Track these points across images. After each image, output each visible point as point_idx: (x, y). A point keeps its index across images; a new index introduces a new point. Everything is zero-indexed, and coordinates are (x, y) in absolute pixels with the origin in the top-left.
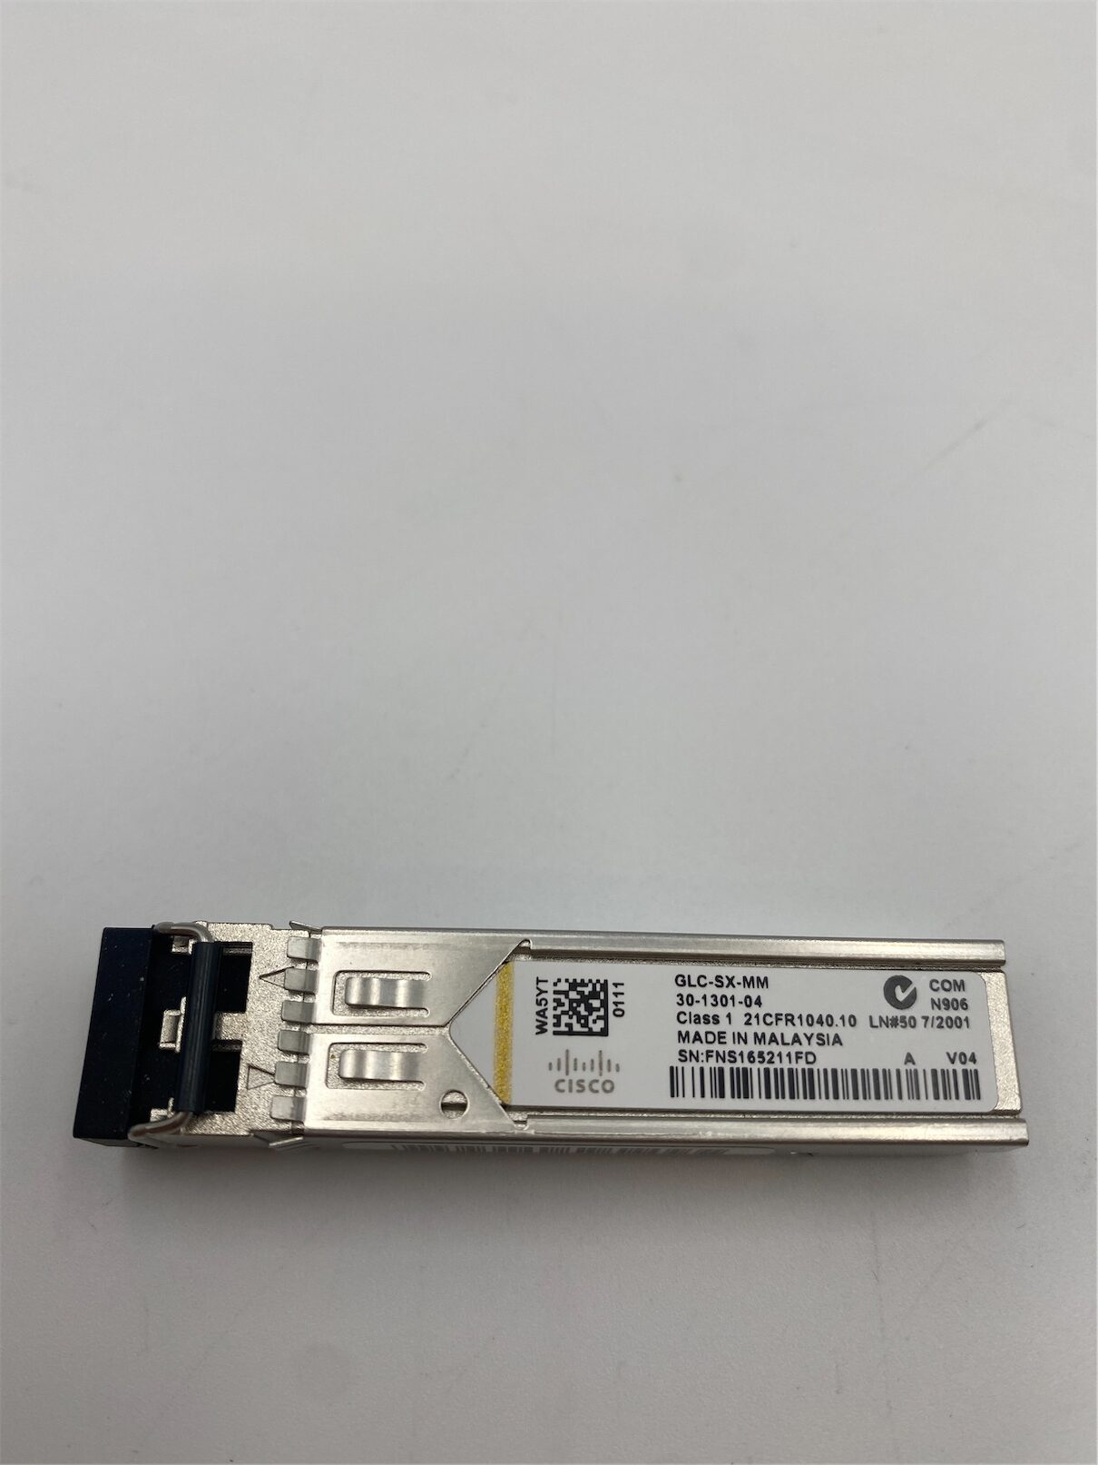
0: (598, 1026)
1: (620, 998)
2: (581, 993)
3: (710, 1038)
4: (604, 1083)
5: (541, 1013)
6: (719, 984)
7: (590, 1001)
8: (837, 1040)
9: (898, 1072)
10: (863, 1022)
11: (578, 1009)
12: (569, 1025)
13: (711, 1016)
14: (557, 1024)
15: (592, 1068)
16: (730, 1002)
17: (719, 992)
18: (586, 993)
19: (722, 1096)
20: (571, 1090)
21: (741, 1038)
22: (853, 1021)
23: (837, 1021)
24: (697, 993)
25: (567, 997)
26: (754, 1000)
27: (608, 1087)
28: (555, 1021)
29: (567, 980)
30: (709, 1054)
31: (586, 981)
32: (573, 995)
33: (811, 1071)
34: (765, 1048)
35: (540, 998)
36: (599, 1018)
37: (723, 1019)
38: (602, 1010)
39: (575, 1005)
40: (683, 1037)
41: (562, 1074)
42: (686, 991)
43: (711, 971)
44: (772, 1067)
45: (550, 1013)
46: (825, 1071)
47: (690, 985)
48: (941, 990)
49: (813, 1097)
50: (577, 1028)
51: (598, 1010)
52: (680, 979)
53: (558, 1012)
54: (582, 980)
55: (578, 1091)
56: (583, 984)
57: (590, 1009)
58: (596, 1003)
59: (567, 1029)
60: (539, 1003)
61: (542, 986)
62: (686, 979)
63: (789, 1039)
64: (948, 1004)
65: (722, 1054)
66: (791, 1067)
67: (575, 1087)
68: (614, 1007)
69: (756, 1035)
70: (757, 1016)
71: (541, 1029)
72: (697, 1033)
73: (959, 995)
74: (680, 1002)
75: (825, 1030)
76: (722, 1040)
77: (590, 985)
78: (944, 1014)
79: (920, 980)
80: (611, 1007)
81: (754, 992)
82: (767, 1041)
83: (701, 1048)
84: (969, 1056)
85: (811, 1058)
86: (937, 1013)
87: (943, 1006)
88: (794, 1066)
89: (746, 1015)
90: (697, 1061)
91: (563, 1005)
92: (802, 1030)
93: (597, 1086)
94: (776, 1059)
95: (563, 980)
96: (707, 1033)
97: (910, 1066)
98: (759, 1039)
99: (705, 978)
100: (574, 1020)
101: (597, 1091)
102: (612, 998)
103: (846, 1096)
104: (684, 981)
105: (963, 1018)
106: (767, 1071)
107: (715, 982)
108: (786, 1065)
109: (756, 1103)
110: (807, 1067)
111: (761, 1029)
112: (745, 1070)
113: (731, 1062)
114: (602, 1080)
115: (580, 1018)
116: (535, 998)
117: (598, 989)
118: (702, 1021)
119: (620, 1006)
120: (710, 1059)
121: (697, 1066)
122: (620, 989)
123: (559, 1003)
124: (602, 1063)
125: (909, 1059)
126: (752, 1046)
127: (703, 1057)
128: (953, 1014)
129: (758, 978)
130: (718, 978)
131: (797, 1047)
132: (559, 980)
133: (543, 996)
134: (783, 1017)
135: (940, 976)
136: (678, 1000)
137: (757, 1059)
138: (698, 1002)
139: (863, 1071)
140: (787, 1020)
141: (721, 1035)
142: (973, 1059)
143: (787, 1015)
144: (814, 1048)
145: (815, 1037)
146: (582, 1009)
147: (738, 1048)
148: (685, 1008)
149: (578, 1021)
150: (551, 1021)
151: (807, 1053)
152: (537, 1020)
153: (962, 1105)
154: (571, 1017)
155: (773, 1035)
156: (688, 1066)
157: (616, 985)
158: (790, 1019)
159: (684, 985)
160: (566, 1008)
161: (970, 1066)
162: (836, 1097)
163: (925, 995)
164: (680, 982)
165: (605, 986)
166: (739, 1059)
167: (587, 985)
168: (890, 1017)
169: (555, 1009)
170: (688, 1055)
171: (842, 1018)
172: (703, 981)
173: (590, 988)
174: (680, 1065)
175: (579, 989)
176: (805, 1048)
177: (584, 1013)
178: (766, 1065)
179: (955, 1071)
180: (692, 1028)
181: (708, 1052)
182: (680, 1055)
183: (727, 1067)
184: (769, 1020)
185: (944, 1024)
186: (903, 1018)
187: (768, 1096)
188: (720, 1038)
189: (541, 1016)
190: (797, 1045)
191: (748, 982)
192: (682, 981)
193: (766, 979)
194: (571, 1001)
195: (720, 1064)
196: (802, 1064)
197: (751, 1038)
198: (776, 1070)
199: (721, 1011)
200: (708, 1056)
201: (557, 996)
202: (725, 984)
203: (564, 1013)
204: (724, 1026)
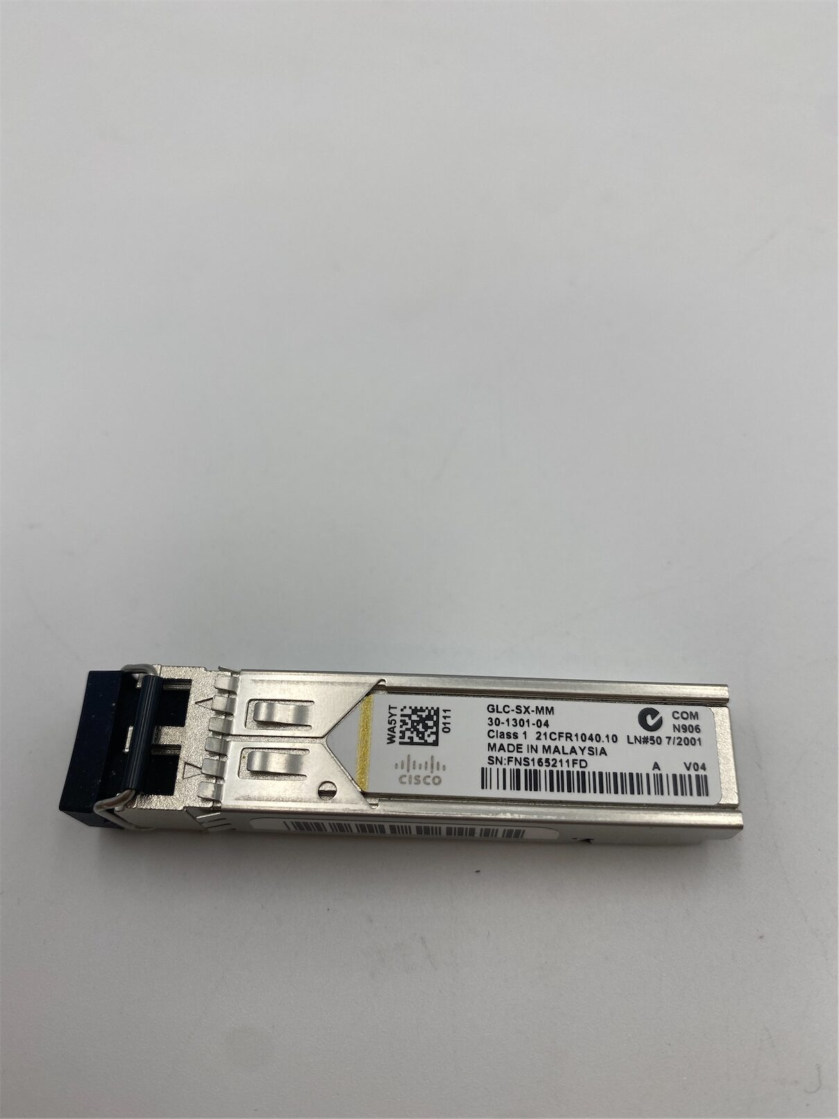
0: (431, 739)
1: (447, 720)
2: (420, 716)
3: (511, 748)
4: (434, 778)
6: (519, 711)
7: (426, 722)
8: (603, 752)
9: (648, 775)
10: (622, 739)
11: (418, 727)
12: (411, 738)
13: (512, 733)
14: (402, 737)
15: (426, 768)
16: (526, 724)
17: (518, 717)
18: (424, 716)
19: (518, 788)
20: (410, 783)
21: (534, 749)
22: (615, 739)
23: (603, 738)
24: (503, 717)
25: (410, 719)
26: (543, 723)
27: (437, 781)
28: (401, 735)
29: (410, 708)
31: (424, 708)
32: (414, 717)
33: (583, 773)
34: (551, 756)
35: (391, 719)
36: (432, 733)
37: (521, 736)
38: (435, 728)
39: (415, 724)
40: (491, 747)
41: (404, 772)
42: (494, 716)
43: (513, 703)
44: (555, 769)
45: (397, 730)
46: (594, 773)
47: (498, 712)
48: (681, 718)
49: (584, 791)
50: (416, 740)
51: (431, 728)
52: (491, 707)
53: (404, 729)
54: (421, 708)
55: (416, 784)
56: (422, 710)
57: (426, 727)
58: (430, 723)
59: (409, 741)
60: (390, 723)
61: (393, 711)
62: (495, 708)
63: (568, 750)
64: (685, 729)
65: (519, 760)
66: (568, 769)
67: (413, 781)
68: (444, 726)
69: (544, 747)
70: (545, 734)
71: (391, 740)
72: (502, 745)
73: (694, 723)
74: (491, 723)
75: (594, 744)
76: (519, 750)
77: (427, 711)
78: (683, 735)
79: (665, 711)
80: (441, 726)
81: (543, 718)
82: (552, 750)
83: (505, 755)
84: (700, 765)
85: (583, 764)
86: (677, 734)
87: (681, 730)
88: (571, 769)
89: (537, 733)
90: (501, 764)
91: (407, 724)
92: (578, 744)
93: (429, 780)
94: (558, 764)
95: (408, 707)
96: (509, 745)
97: (657, 771)
98: (546, 749)
99: (509, 707)
100: (414, 735)
101: (429, 784)
102: (442, 720)
103: (609, 791)
105: (697, 739)
106: (551, 772)
107: (516, 710)
108: (565, 768)
109: (543, 794)
110: (580, 770)
111: (548, 743)
112: (535, 771)
113: (525, 765)
114: (432, 776)
115: (418, 732)
116: (388, 719)
117: (432, 713)
118: (506, 736)
119: (447, 726)
120: (510, 763)
121: (501, 768)
122: (447, 714)
123: (404, 723)
124: (433, 764)
125: (656, 766)
126: (541, 755)
127: (505, 762)
128: (689, 735)
129: (547, 708)
130: (518, 707)
131: (573, 756)
132: (405, 707)
133: (393, 718)
134: (564, 735)
135: (680, 708)
136: (489, 722)
137: (544, 764)
138: (503, 723)
139: (622, 774)
140: (567, 737)
141: (519, 747)
142: (704, 768)
143: (567, 733)
144: (586, 756)
145: (587, 749)
146: (420, 727)
147: (531, 756)
148: (494, 727)
149: (417, 736)
150: (398, 735)
151: (581, 760)
152: (388, 734)
153: (695, 800)
154: (412, 733)
155: (556, 747)
156: (494, 767)
157: (445, 711)
158: (569, 736)
159: (494, 711)
160: (409, 726)
161: (701, 772)
162: (602, 792)
163: (668, 722)
164: (490, 710)
165: (437, 712)
166: (531, 763)
167: (424, 711)
168: (642, 737)
169: (401, 726)
170: (494, 760)
171: (607, 736)
172: (507, 709)
173: (427, 713)
174: (489, 767)
175: (419, 713)
176: (579, 756)
177: (421, 729)
178: (550, 768)
179: (690, 776)
180: (498, 741)
181: (509, 758)
182: (489, 759)
183: (522, 768)
184: (553, 737)
185: (682, 743)
186: (652, 738)
187: (552, 790)
188: (518, 748)
189: (391, 731)
190: (574, 754)
191: (539, 710)
192: (492, 709)
193: (552, 708)
194: (413, 722)
195: (518, 766)
196: (577, 768)
197: (540, 749)
198: (558, 772)
199: (519, 730)
200: (509, 761)
201: (403, 718)
202: (523, 712)
203: (407, 729)
204: (521, 740)
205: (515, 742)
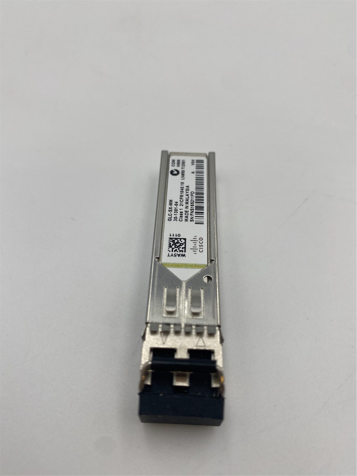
0: (183, 241)
1: (175, 235)
2: (173, 245)
3: (187, 214)
4: (200, 240)
5: (179, 255)
7: (175, 242)
8: (187, 187)
9: (196, 175)
10: (183, 181)
11: (178, 246)
12: (183, 248)
13: (180, 213)
14: (182, 251)
15: (196, 243)
16: (176, 209)
17: (173, 211)
18: (173, 243)
19: (203, 213)
21: (187, 207)
22: (182, 183)
23: (182, 186)
24: (173, 216)
25: (174, 248)
26: (176, 203)
27: (201, 239)
28: (181, 252)
29: (169, 248)
31: (169, 243)
32: (173, 247)
33: (196, 193)
34: (190, 202)
35: (174, 256)
36: (180, 240)
37: (181, 211)
38: (178, 239)
39: (176, 246)
40: (186, 220)
41: (198, 251)
42: (173, 219)
43: (167, 212)
44: (195, 201)
45: (179, 253)
46: (196, 190)
47: (171, 218)
48: (174, 165)
49: (203, 193)
50: (183, 246)
51: (178, 241)
52: (169, 220)
53: (179, 251)
58: (176, 241)
59: (184, 249)
60: (176, 256)
61: (170, 255)
62: (169, 218)
63: (187, 197)
64: (178, 164)
65: (191, 212)
66: (195, 197)
67: (201, 247)
68: (177, 236)
70: (181, 203)
71: (184, 255)
73: (176, 161)
75: (185, 189)
76: (187, 211)
77: (170, 242)
79: (171, 168)
80: (177, 237)
81: (174, 203)
82: (187, 201)
83: (189, 217)
84: (192, 161)
86: (181, 166)
88: (195, 196)
89: (180, 206)
90: (193, 217)
91: (176, 250)
92: (184, 194)
93: (201, 242)
94: (193, 200)
95: (169, 249)
96: (185, 215)
97: (195, 173)
98: (187, 203)
99: (169, 214)
100: (181, 247)
102: (175, 237)
103: (203, 186)
105: (182, 161)
106: (196, 202)
107: (171, 212)
108: (195, 198)
109: (205, 205)
110: (195, 194)
111: (184, 203)
112: (196, 207)
113: (194, 210)
114: (199, 241)
116: (174, 257)
117: (172, 240)
118: (182, 216)
119: (177, 235)
121: (195, 218)
122: (172, 235)
124: (194, 240)
125: (193, 173)
126: (189, 205)
127: (192, 216)
128: (181, 163)
129: (170, 202)
130: (169, 211)
132: (169, 250)
133: (173, 255)
134: (181, 198)
135: (171, 164)
136: (175, 221)
137: (193, 204)
138: (176, 216)
139: (196, 182)
140: (182, 197)
145: (187, 191)
146: (178, 245)
147: (190, 208)
148: (178, 219)
149: (182, 246)
150: (181, 253)
151: (191, 193)
152: (181, 256)
153: (205, 164)
154: (180, 248)
155: (186, 200)
156: (194, 220)
157: (170, 236)
158: (181, 196)
159: (171, 219)
160: (177, 249)
161: (195, 161)
162: (203, 188)
163: (176, 167)
164: (170, 220)
165: (171, 239)
166: (192, 208)
167: (170, 243)
168: (181, 175)
169: (177, 252)
170: (192, 220)
172: (170, 215)
174: (194, 222)
175: (171, 245)
176: (190, 194)
177: (179, 244)
178: (194, 202)
179: (196, 164)
180: (184, 218)
181: (191, 215)
182: (192, 221)
183: (195, 211)
184: (182, 200)
185: (184, 165)
186: (182, 173)
187: (203, 202)
191: (171, 204)
192: (170, 219)
193: (170, 200)
194: (175, 247)
195: (194, 212)
196: (194, 195)
197: (187, 205)
199: (179, 211)
200: (192, 215)
201: (174, 251)
202: (171, 209)
203: (179, 249)
204: (183, 211)
205: (184, 213)
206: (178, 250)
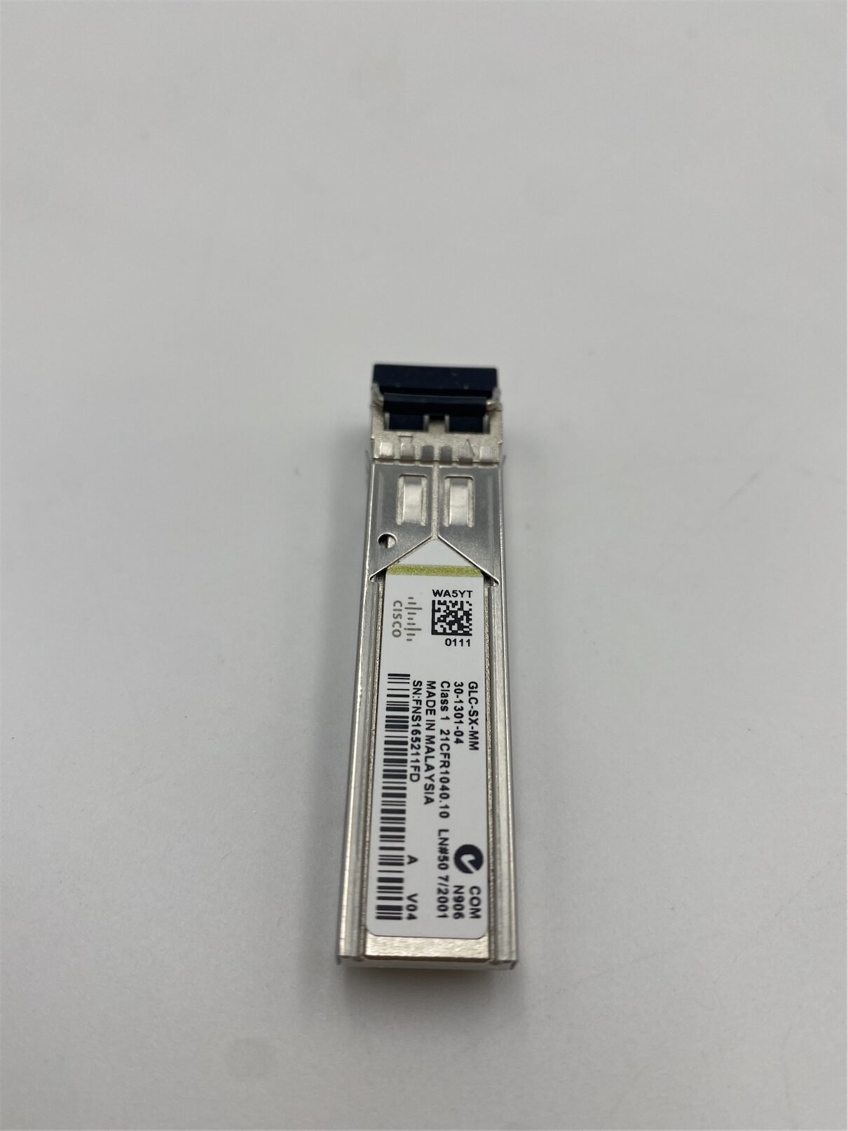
0: (438, 628)
1: (459, 643)
2: (462, 618)
3: (431, 704)
4: (399, 631)
5: (447, 593)
6: (472, 713)
7: (456, 624)
8: (429, 801)
9: (402, 849)
10: (444, 823)
11: (450, 616)
12: (439, 610)
13: (447, 705)
14: (439, 603)
15: (409, 624)
16: (458, 720)
17: (465, 712)
18: (462, 622)
19: (388, 709)
20: (395, 610)
21: (431, 726)
23: (445, 802)
24: (464, 697)
25: (459, 609)
26: (460, 738)
27: (397, 633)
29: (471, 610)
30: (419, 701)
31: (470, 622)
32: (460, 613)
33: (405, 777)
34: (423, 743)
35: (458, 593)
36: (445, 629)
37: (444, 714)
38: (451, 632)
39: (453, 614)
40: (431, 684)
41: (405, 604)
42: (466, 688)
43: (481, 708)
44: (408, 747)
45: (447, 599)
46: (405, 788)
47: (470, 692)
48: (470, 896)
49: (385, 776)
50: (437, 615)
51: (450, 629)
52: (475, 685)
53: (448, 604)
54: (471, 620)
55: (394, 615)
56: (468, 620)
57: (451, 624)
58: (455, 627)
59: (436, 609)
60: (454, 592)
61: (467, 594)
62: (474, 690)
63: (430, 762)
64: (459, 900)
65: (418, 711)
66: (409, 761)
67: (397, 613)
68: (452, 640)
69: (433, 737)
70: (447, 739)
71: (436, 593)
72: (434, 694)
73: (467, 911)
74: (457, 684)
75: (437, 791)
76: (429, 712)
77: (468, 625)
78: (451, 896)
79: (479, 877)
80: (452, 638)
81: (466, 738)
82: (430, 746)
83: (423, 696)
84: (414, 913)
85: (415, 778)
86: (452, 889)
87: (457, 895)
88: (409, 764)
89: (448, 731)
90: (414, 694)
91: (453, 607)
92: (437, 773)
93: (397, 626)
94: (414, 751)
95: (470, 607)
96: (434, 702)
97: (406, 860)
98: (430, 739)
99: (476, 703)
100: (442, 613)
101: (393, 626)
102: (458, 638)
103: (384, 803)
104: (473, 687)
105: (447, 913)
106: (406, 743)
107: (472, 710)
108: (409, 758)
109: (382, 734)
110: (408, 774)
111: (438, 742)
112: (407, 727)
113: (413, 717)
114: (401, 629)
115: (445, 617)
116: (458, 590)
117: (465, 629)
118: (444, 699)
119: (453, 643)
120: (415, 702)
121: (410, 693)
122: (465, 644)
123: (455, 604)
124: (413, 630)
125: (413, 860)
126: (424, 734)
127: (416, 697)
128: (451, 904)
129: (477, 743)
130: (476, 713)
131: (423, 768)
132: (471, 605)
133: (459, 595)
134: (447, 759)
135: (484, 896)
136: (459, 683)
137: (414, 737)
138: (458, 697)
139: (404, 819)
140: (445, 762)
141: (433, 712)
142: (411, 917)
143: (449, 762)
144: (423, 781)
145: (431, 783)
146: (450, 618)
147: (423, 723)
148: (453, 688)
149: (441, 616)
150: (442, 599)
151: (418, 775)
152: (442, 591)
153: (373, 902)
154: (445, 611)
155: (433, 750)
156: (410, 686)
157: (468, 641)
158: (446, 764)
159: (470, 688)
160: (451, 609)
161: (405, 913)
162: (384, 795)
163: (467, 881)
164: (472, 685)
165: (467, 634)
166: (415, 723)
167: (467, 622)
168: (448, 847)
169: (450, 602)
170: (418, 687)
171: (447, 807)
172: (473, 701)
173: (465, 624)
174: (411, 681)
175: (465, 617)
176: (423, 774)
177: (448, 620)
178: (410, 743)
179: (400, 899)
180: (438, 691)
181: (421, 701)
182: (418, 682)
183: (410, 714)
184: (445, 748)
185: (441, 895)
186: (446, 858)
187: (386, 743)
188: (431, 710)
189: (445, 593)
190: (425, 768)
191: (474, 734)
193: (477, 749)
194: (456, 612)
195: (411, 710)
196: (410, 771)
197: (430, 733)
198: (406, 750)
199: (451, 712)
200: (417, 701)
201: (459, 603)
202: (471, 718)
203: (448, 607)
204: (440, 714)
205: (438, 707)
206: (450, 605)
